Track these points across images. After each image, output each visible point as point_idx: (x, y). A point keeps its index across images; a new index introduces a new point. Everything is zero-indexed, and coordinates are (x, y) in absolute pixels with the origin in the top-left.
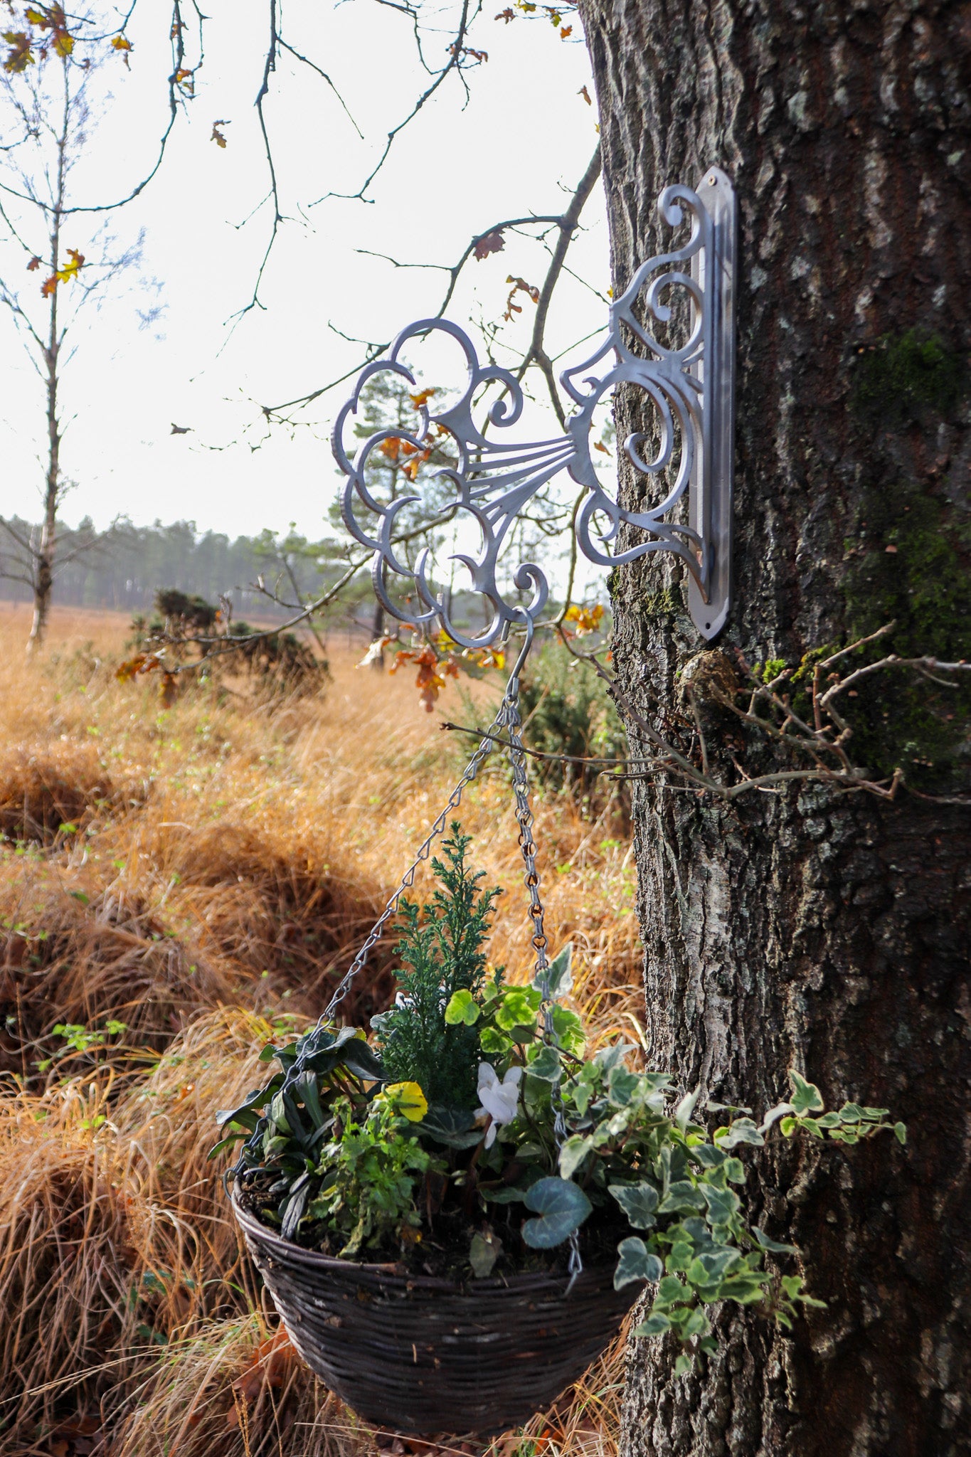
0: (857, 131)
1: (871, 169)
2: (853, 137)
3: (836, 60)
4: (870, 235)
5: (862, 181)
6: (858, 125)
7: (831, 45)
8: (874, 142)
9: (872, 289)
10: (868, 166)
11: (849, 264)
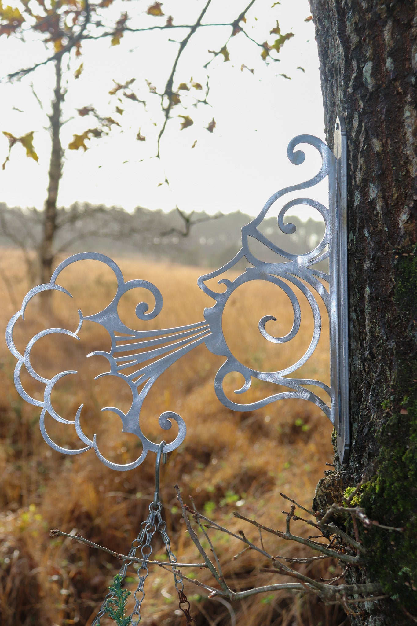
0: (400, 89)
1: (408, 118)
2: (398, 93)
3: (387, 36)
4: (409, 167)
5: (403, 127)
6: (401, 85)
7: (384, 26)
8: (409, 98)
9: (409, 207)
10: (405, 116)
11: (398, 189)
